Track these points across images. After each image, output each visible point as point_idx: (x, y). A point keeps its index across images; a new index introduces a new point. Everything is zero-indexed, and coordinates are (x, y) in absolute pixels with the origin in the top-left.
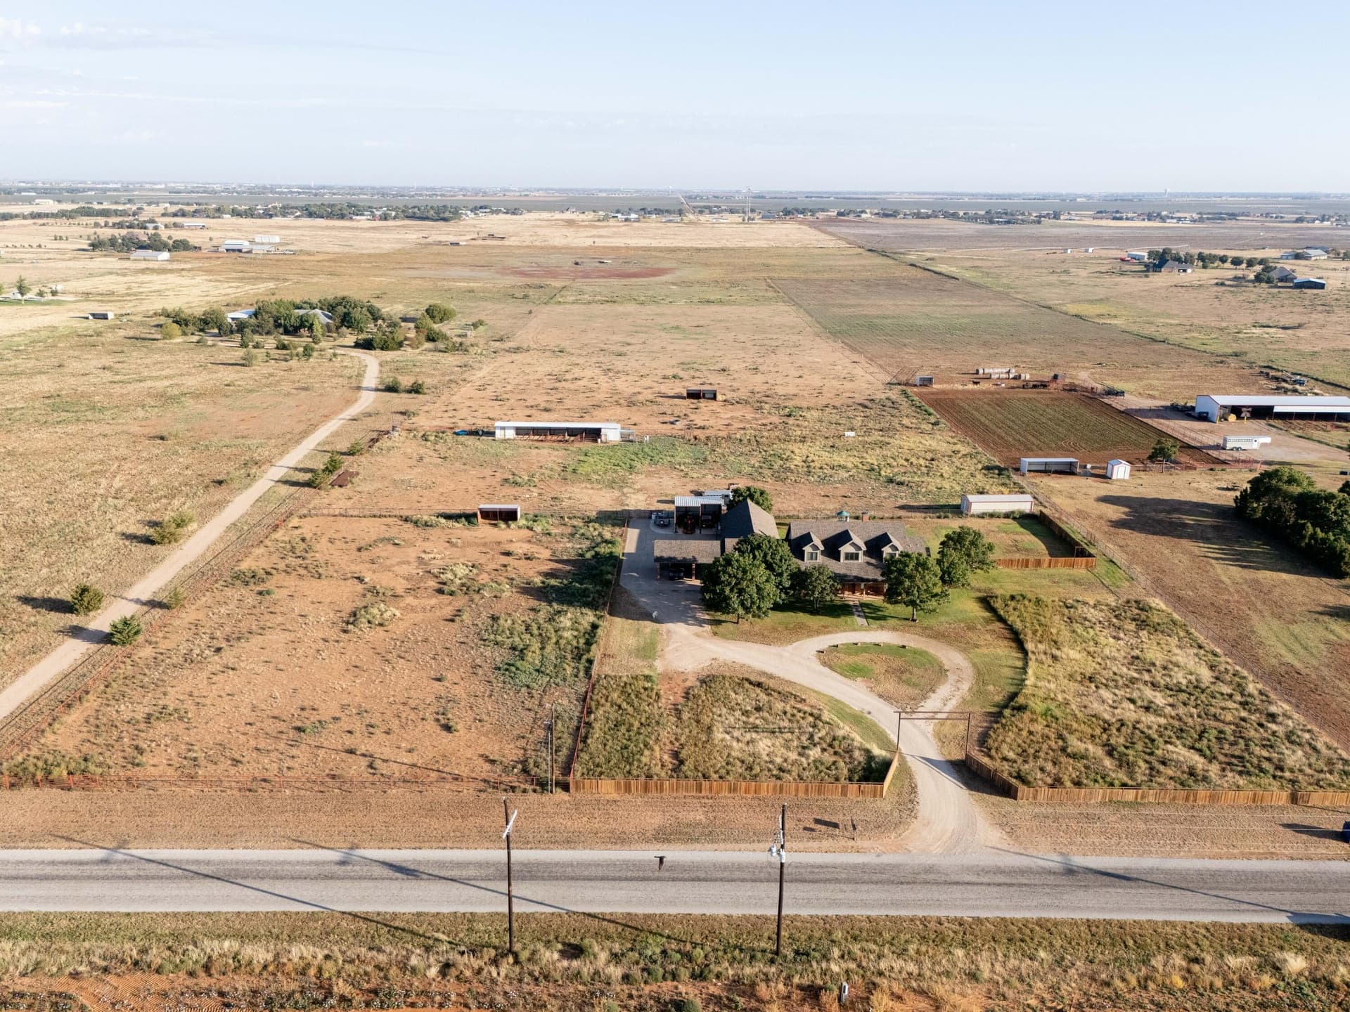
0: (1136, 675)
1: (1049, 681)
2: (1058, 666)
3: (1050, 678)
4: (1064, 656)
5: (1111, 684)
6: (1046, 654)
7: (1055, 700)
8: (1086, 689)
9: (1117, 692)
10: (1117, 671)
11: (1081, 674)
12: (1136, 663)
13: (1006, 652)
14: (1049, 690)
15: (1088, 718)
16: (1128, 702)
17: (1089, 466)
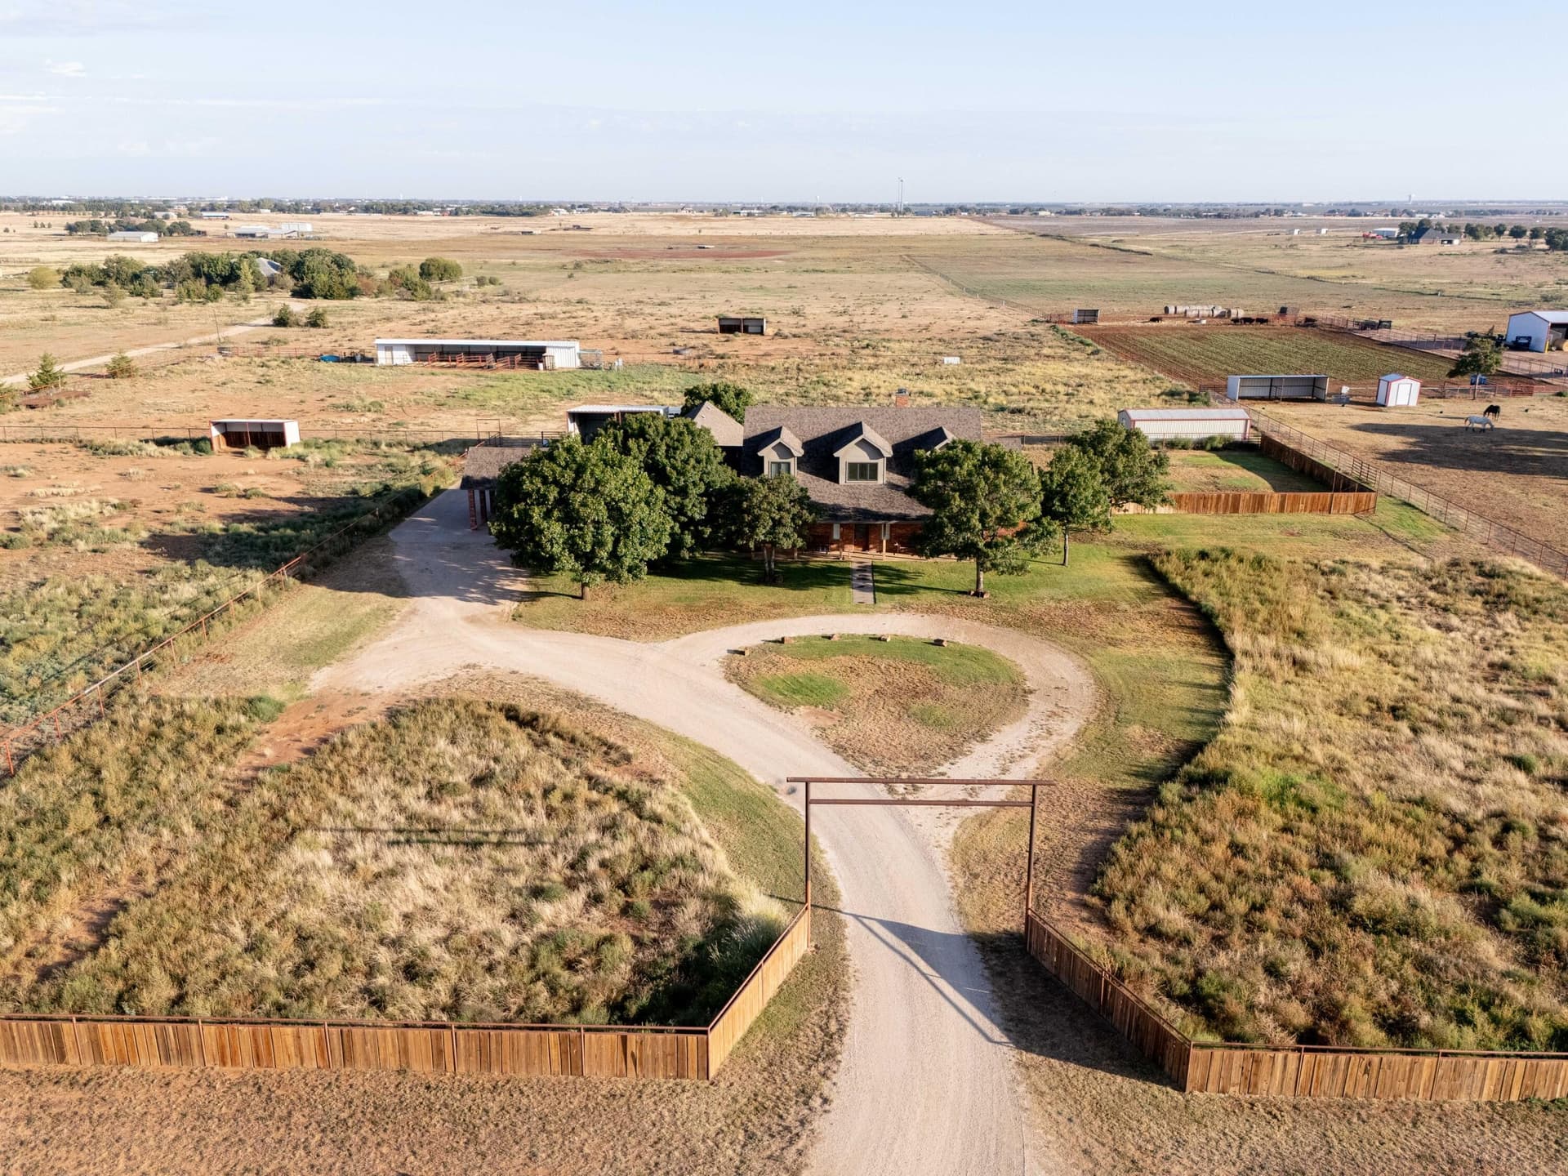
0: (1511, 702)
1: (1288, 716)
2: (1309, 682)
3: (1289, 707)
4: (1321, 660)
5: (1451, 722)
6: (1277, 655)
7: (1307, 761)
8: (1387, 734)
9: (1471, 740)
10: (1460, 694)
11: (1370, 700)
12: (1503, 676)
13: (1183, 653)
14: (1289, 736)
15: (1403, 807)
16: (1509, 765)
17: (1345, 390)
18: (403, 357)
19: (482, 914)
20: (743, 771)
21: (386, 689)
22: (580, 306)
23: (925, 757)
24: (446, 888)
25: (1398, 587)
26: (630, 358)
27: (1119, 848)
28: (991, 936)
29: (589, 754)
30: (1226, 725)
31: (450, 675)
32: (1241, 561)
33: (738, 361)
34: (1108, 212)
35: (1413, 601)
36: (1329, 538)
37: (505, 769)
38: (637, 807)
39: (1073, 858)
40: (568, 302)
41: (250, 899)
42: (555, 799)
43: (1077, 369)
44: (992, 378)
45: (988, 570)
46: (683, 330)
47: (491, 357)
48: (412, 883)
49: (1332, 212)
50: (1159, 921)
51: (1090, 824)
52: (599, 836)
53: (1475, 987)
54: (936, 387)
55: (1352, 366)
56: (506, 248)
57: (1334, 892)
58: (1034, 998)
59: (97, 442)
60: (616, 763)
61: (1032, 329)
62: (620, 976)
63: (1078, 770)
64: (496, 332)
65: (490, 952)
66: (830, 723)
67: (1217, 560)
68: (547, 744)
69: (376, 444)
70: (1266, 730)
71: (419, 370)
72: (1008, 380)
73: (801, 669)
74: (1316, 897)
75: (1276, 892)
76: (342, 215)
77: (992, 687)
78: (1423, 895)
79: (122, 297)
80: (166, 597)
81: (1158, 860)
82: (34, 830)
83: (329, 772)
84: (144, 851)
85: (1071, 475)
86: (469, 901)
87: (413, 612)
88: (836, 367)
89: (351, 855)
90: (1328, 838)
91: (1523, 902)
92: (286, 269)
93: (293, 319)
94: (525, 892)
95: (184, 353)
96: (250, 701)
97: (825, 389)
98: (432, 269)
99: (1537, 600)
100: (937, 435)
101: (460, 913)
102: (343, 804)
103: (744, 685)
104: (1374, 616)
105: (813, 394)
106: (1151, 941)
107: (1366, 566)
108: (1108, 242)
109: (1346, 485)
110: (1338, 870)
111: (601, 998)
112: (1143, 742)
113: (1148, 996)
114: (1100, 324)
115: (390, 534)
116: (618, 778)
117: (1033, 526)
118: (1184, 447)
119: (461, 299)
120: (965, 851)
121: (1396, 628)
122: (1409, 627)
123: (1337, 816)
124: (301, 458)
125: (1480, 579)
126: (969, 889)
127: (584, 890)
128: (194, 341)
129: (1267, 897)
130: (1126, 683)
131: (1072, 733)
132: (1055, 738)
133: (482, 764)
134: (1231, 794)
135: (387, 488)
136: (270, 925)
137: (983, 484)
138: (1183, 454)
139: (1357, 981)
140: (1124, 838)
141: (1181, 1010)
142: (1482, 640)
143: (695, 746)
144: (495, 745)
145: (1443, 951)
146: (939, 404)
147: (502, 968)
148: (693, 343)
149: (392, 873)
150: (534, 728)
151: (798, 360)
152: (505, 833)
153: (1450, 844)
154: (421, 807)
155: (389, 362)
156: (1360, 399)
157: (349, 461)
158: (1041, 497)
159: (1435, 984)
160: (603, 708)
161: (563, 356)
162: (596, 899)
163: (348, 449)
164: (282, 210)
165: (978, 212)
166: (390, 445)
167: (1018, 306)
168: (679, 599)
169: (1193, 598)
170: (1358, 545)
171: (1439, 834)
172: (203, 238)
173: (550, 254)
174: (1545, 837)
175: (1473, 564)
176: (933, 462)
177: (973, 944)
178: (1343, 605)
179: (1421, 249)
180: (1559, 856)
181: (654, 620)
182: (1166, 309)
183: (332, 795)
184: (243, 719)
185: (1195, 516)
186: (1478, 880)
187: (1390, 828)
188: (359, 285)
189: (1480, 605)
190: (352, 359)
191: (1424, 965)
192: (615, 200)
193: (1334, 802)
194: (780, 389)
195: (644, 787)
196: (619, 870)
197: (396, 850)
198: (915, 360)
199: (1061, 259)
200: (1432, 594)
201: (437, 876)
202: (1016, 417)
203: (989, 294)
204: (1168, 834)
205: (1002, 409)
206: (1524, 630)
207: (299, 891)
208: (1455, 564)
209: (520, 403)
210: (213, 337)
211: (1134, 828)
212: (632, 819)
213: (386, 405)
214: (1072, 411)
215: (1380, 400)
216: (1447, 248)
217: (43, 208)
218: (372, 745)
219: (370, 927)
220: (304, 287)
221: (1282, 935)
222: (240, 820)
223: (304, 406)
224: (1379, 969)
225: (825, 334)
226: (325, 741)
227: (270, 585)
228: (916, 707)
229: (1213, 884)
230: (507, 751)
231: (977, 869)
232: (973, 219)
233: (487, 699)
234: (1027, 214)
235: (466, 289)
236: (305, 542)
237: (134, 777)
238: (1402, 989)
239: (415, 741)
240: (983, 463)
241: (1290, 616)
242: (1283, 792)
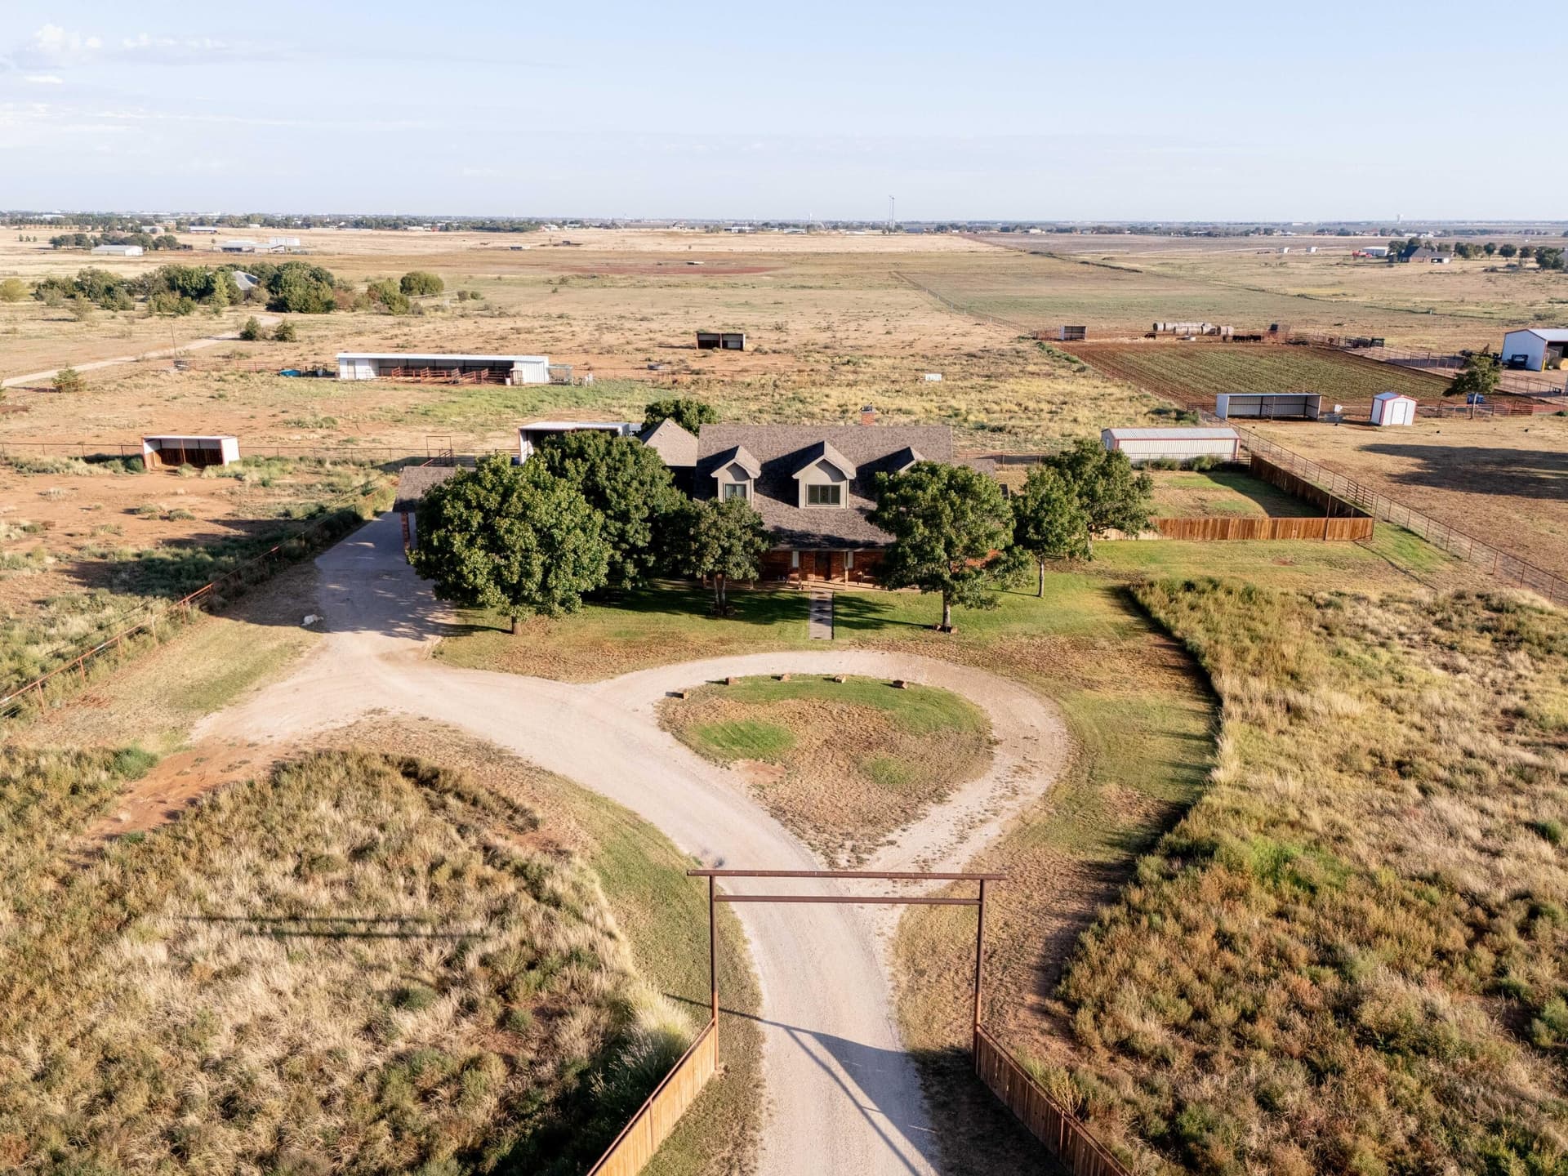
0: (1529, 757)
1: (1282, 773)
2: (1304, 732)
3: (1283, 763)
4: (1318, 707)
5: (1464, 781)
6: (1269, 701)
7: (1304, 828)
8: (1394, 795)
9: (1488, 803)
10: (1472, 747)
11: (1372, 753)
12: (1519, 725)
13: (1165, 696)
14: (1283, 797)
15: (1415, 885)
16: (1532, 834)
17: (1338, 408)
18: (366, 372)
19: (331, 1028)
20: (665, 839)
21: (276, 739)
22: (560, 321)
23: (874, 822)
24: (296, 993)
25: (1399, 623)
26: (602, 373)
27: (1088, 938)
28: (934, 1053)
29: (491, 819)
30: (1213, 783)
31: (351, 721)
32: (1230, 592)
33: (713, 376)
34: (1098, 230)
35: (1417, 638)
36: (1323, 566)
37: (390, 839)
38: (534, 886)
39: (1036, 949)
40: (549, 317)
41: (57, 1008)
42: (442, 876)
43: (1062, 386)
44: (974, 395)
45: (955, 603)
46: (661, 345)
47: (457, 371)
48: (254, 987)
49: (1321, 232)
50: (1133, 1034)
51: (1056, 907)
52: (484, 924)
53: (1508, 1125)
54: (915, 404)
55: (1344, 384)
56: (494, 263)
57: (1338, 996)
58: (982, 1137)
59: (24, 459)
60: (520, 830)
61: (1019, 346)
62: (483, 1111)
63: (1045, 838)
64: (466, 346)
65: (331, 1080)
66: (770, 780)
67: (1204, 592)
68: (444, 806)
69: (320, 462)
70: (1258, 790)
71: (383, 384)
72: (991, 397)
73: (741, 715)
74: (1316, 1002)
75: (1270, 997)
76: (331, 230)
77: (954, 737)
78: (1443, 1001)
79: (88, 310)
80: (52, 631)
81: (1133, 954)
83: (188, 843)
85: (1047, 499)
86: (320, 1007)
87: (324, 648)
88: (814, 383)
89: (190, 948)
90: (1329, 925)
91: (1559, 1010)
92: (264, 282)
93: (259, 332)
94: (387, 997)
95: (139, 366)
96: (116, 755)
97: (800, 406)
98: (413, 283)
99: (1551, 638)
100: (904, 456)
101: (307, 1024)
102: (196, 882)
103: (679, 735)
104: (1374, 656)
105: (788, 411)
106: (1123, 1060)
107: (1364, 599)
108: (1098, 259)
109: (1341, 509)
110: (1340, 966)
111: (455, 1145)
112: (1119, 804)
113: (1118, 1139)
114: (1088, 341)
115: (317, 561)
116: (518, 849)
117: (1004, 556)
118: (1171, 468)
119: (440, 313)
120: (911, 942)
121: (1398, 669)
122: (1413, 667)
123: (1338, 896)
124: (238, 477)
125: (1487, 614)
126: (913, 990)
127: (456, 994)
128: (153, 354)
129: (1259, 1002)
130: (1102, 733)
131: (1040, 792)
132: (1021, 798)
133: (365, 831)
134: (1218, 869)
135: (322, 509)
136: (72, 1044)
137: (948, 511)
138: (1170, 475)
139: (1368, 1118)
140: (1094, 926)
141: (1157, 1157)
142: (1494, 683)
143: (614, 808)
144: (384, 809)
145: (1468, 1077)
146: (917, 422)
147: (340, 1101)
148: (669, 358)
149: (235, 972)
150: (432, 787)
151: (775, 376)
152: (377, 920)
153: (1470, 932)
154: (285, 886)
155: (352, 377)
156: (1353, 418)
157: (289, 480)
158: (1014, 524)
159: (1460, 1121)
160: (516, 762)
161: (531, 371)
162: (469, 1008)
163: (290, 467)
164: (271, 225)
165: (970, 230)
166: (334, 463)
167: (1004, 323)
168: (619, 634)
169: (1178, 634)
170: (1356, 576)
171: (1456, 920)
172: (189, 252)
173: (537, 270)
175: (1479, 596)
176: (895, 486)
177: (913, 1064)
178: (1342, 642)
179: (1412, 268)
181: (588, 657)
182: (1155, 327)
183: (185, 872)
184: (104, 776)
185: (1181, 542)
186: (1504, 980)
187: (1400, 913)
188: (335, 299)
189: (1488, 642)
190: (314, 374)
192: (608, 217)
193: (1335, 880)
194: (753, 406)
195: (547, 861)
196: (501, 969)
197: (245, 942)
198: (896, 376)
199: (1051, 276)
200: (1436, 631)
201: (286, 976)
202: (996, 436)
203: (977, 311)
204: (1145, 921)
205: (983, 427)
206: (1539, 672)
207: (116, 998)
208: (1460, 596)
209: (480, 420)
210: (172, 351)
211: (1106, 913)
212: (527, 902)
213: (339, 421)
214: (1055, 429)
215: (1375, 419)
216: (1437, 266)
217: (31, 222)
218: (244, 808)
219: (195, 1044)
220: (279, 300)
221: (1277, 1053)
222: (70, 903)
223: (253, 423)
224: (1393, 1100)
225: (807, 350)
226: (193, 803)
227: (174, 617)
228: (868, 760)
229: (1197, 985)
230: (398, 815)
231: (924, 964)
232: (964, 237)
233: (387, 751)
234: (1018, 232)
235: (446, 303)
236: (220, 569)
238: (1421, 1127)
239: (293, 804)
240: (949, 487)
241: (1283, 656)
242: (1277, 868)
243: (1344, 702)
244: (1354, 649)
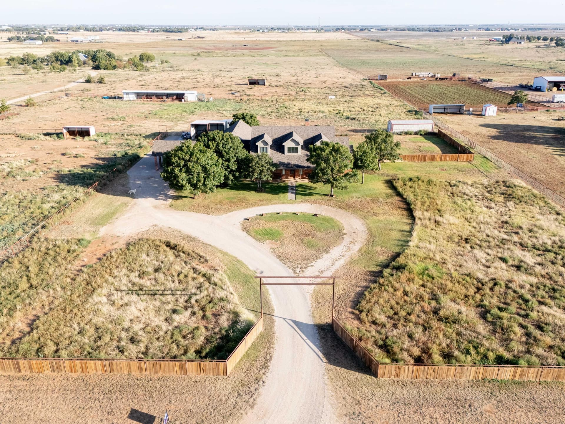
0: (506, 237)
1: (430, 242)
2: (439, 229)
3: (431, 239)
4: (445, 221)
5: (484, 244)
6: (430, 219)
7: (434, 260)
8: (462, 249)
9: (490, 251)
10: (489, 234)
11: (459, 236)
12: (505, 226)
13: (399, 218)
14: (429, 250)
15: (463, 277)
16: (500, 261)
17: (471, 109)
18: (133, 97)
19: (156, 319)
21: (125, 235)
22: (198, 73)
23: (307, 259)
24: (144, 310)
25: (476, 191)
27: (366, 293)
28: (322, 325)
29: (194, 259)
30: (409, 246)
31: (148, 229)
32: (423, 182)
34: (397, 29)
35: (480, 197)
36: (455, 171)
37: (165, 266)
38: (209, 280)
39: (351, 296)
40: (194, 71)
41: (80, 315)
42: (182, 277)
43: (377, 101)
44: (346, 104)
45: (334, 188)
46: (235, 84)
47: (165, 97)
48: (133, 309)
49: (480, 29)
50: (376, 319)
51: (359, 284)
52: (196, 290)
53: (474, 341)
54: (325, 109)
55: (476, 98)
56: (172, 46)
57: (435, 308)
59: (23, 135)
60: (203, 263)
61: (363, 83)
62: (200, 341)
63: (358, 264)
65: (158, 333)
66: (276, 247)
67: (415, 181)
68: (180, 256)
69: (123, 135)
70: (422, 248)
71: (139, 102)
72: (352, 105)
73: (267, 226)
74: (428, 310)
75: (416, 309)
76: (110, 32)
77: (332, 232)
78: (463, 309)
80: (49, 199)
81: (379, 297)
82: (7, 290)
83: (106, 268)
84: (44, 298)
86: (152, 314)
87: (135, 204)
88: (290, 100)
89: (113, 298)
90: (436, 288)
91: (495, 311)
92: (90, 58)
93: (92, 80)
94: (170, 311)
95: (53, 95)
96: (79, 240)
97: (285, 109)
98: (144, 57)
99: (522, 197)
100: (319, 137)
101: (149, 319)
102: (111, 279)
103: (248, 232)
104: (466, 203)
105: (281, 112)
106: (373, 326)
107: (466, 183)
108: (395, 43)
109: (464, 151)
110: (437, 300)
111: (193, 349)
112: (380, 253)
115: (128, 173)
116: (203, 269)
118: (411, 134)
120: (317, 295)
121: (472, 208)
122: (477, 207)
124: (96, 141)
125: (505, 188)
126: (317, 308)
129: (413, 310)
130: (378, 230)
131: (357, 250)
132: (351, 251)
133: (157, 264)
134: (406, 273)
135: (126, 154)
136: (86, 324)
138: (410, 137)
139: (437, 340)
140: (369, 289)
141: (380, 350)
142: (501, 212)
143: (230, 256)
144: (162, 257)
145: (466, 329)
147: (162, 338)
148: (239, 89)
149: (127, 305)
150: (175, 250)
151: (276, 97)
152: (165, 290)
153: (476, 290)
154: (137, 280)
155: (128, 99)
156: (476, 113)
159: (462, 340)
160: (200, 241)
161: (191, 97)
162: (194, 314)
163: (113, 137)
164: (88, 30)
165: (348, 30)
167: (359, 72)
168: (228, 199)
169: (405, 197)
170: (466, 174)
171: (473, 287)
172: (59, 43)
173: (188, 49)
174: (507, 287)
175: (503, 182)
176: (315, 150)
178: (456, 199)
179: (509, 46)
180: (510, 294)
181: (218, 207)
182: (412, 74)
183: (107, 276)
184: (76, 247)
185: (410, 163)
186: (482, 303)
187: (457, 284)
188: (117, 65)
189: (502, 198)
190: (114, 98)
191: (459, 334)
193: (440, 275)
194: (269, 110)
195: (212, 272)
196: (201, 303)
197: (128, 296)
198: (319, 96)
199: (377, 50)
200: (487, 194)
201: (141, 306)
202: (353, 121)
204: (383, 288)
205: (348, 118)
206: (516, 208)
207: (96, 312)
208: (497, 182)
209: (174, 116)
211: (372, 286)
212: (207, 284)
213: (126, 117)
214: (373, 119)
215: (483, 113)
216: (519, 45)
218: (120, 257)
219: (120, 324)
220: (97, 65)
221: (416, 323)
222: (76, 286)
224: (445, 335)
225: (287, 85)
226: (104, 255)
227: (86, 194)
229: (396, 306)
230: (166, 259)
231: (320, 300)
232: (346, 33)
233: (160, 238)
234: (366, 31)
235: (157, 65)
237: (40, 270)
238: (451, 342)
239: (135, 255)
240: (333, 150)
241: (437, 204)
242: (424, 272)
243: (453, 219)
244: (459, 201)
